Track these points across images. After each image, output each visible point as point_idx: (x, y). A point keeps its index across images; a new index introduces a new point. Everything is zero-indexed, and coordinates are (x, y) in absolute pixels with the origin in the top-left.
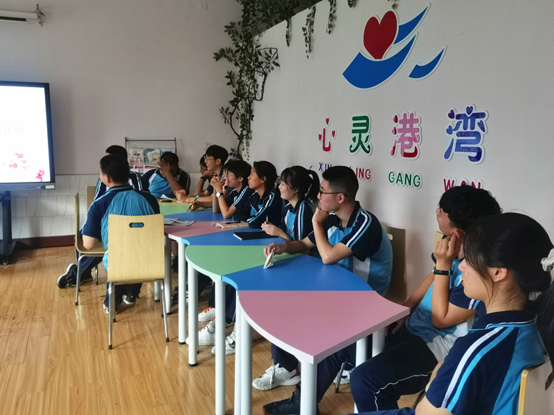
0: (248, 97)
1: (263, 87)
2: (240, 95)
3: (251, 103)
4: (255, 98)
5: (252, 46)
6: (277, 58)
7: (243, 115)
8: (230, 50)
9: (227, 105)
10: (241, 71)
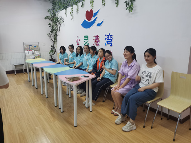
0: (56, 30)
1: (60, 28)
2: (53, 30)
3: (56, 32)
4: (58, 31)
5: (56, 16)
6: (63, 20)
7: (54, 35)
8: (49, 17)
9: (49, 32)
10: (53, 23)
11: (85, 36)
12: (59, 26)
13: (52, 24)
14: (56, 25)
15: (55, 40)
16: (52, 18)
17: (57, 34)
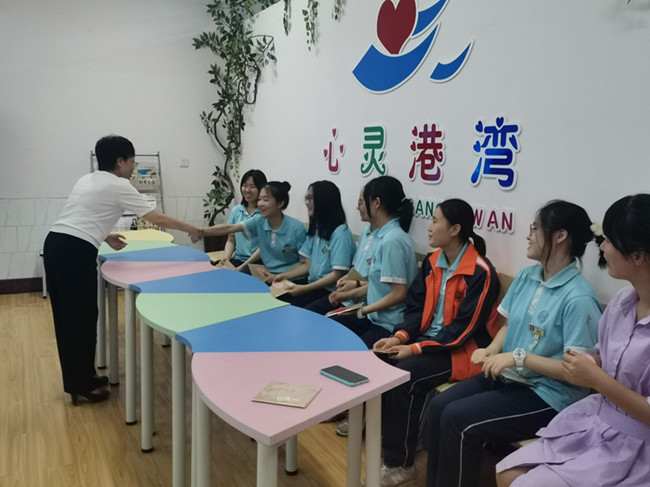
0: (237, 100)
1: (256, 86)
2: (226, 96)
3: (241, 107)
4: (246, 101)
5: (241, 32)
6: (273, 49)
7: (232, 122)
8: (214, 37)
9: (210, 109)
10: (228, 65)
11: (367, 130)
12: (252, 81)
13: (223, 72)
14: (243, 73)
15: (233, 146)
16: (225, 43)
17: (242, 118)
